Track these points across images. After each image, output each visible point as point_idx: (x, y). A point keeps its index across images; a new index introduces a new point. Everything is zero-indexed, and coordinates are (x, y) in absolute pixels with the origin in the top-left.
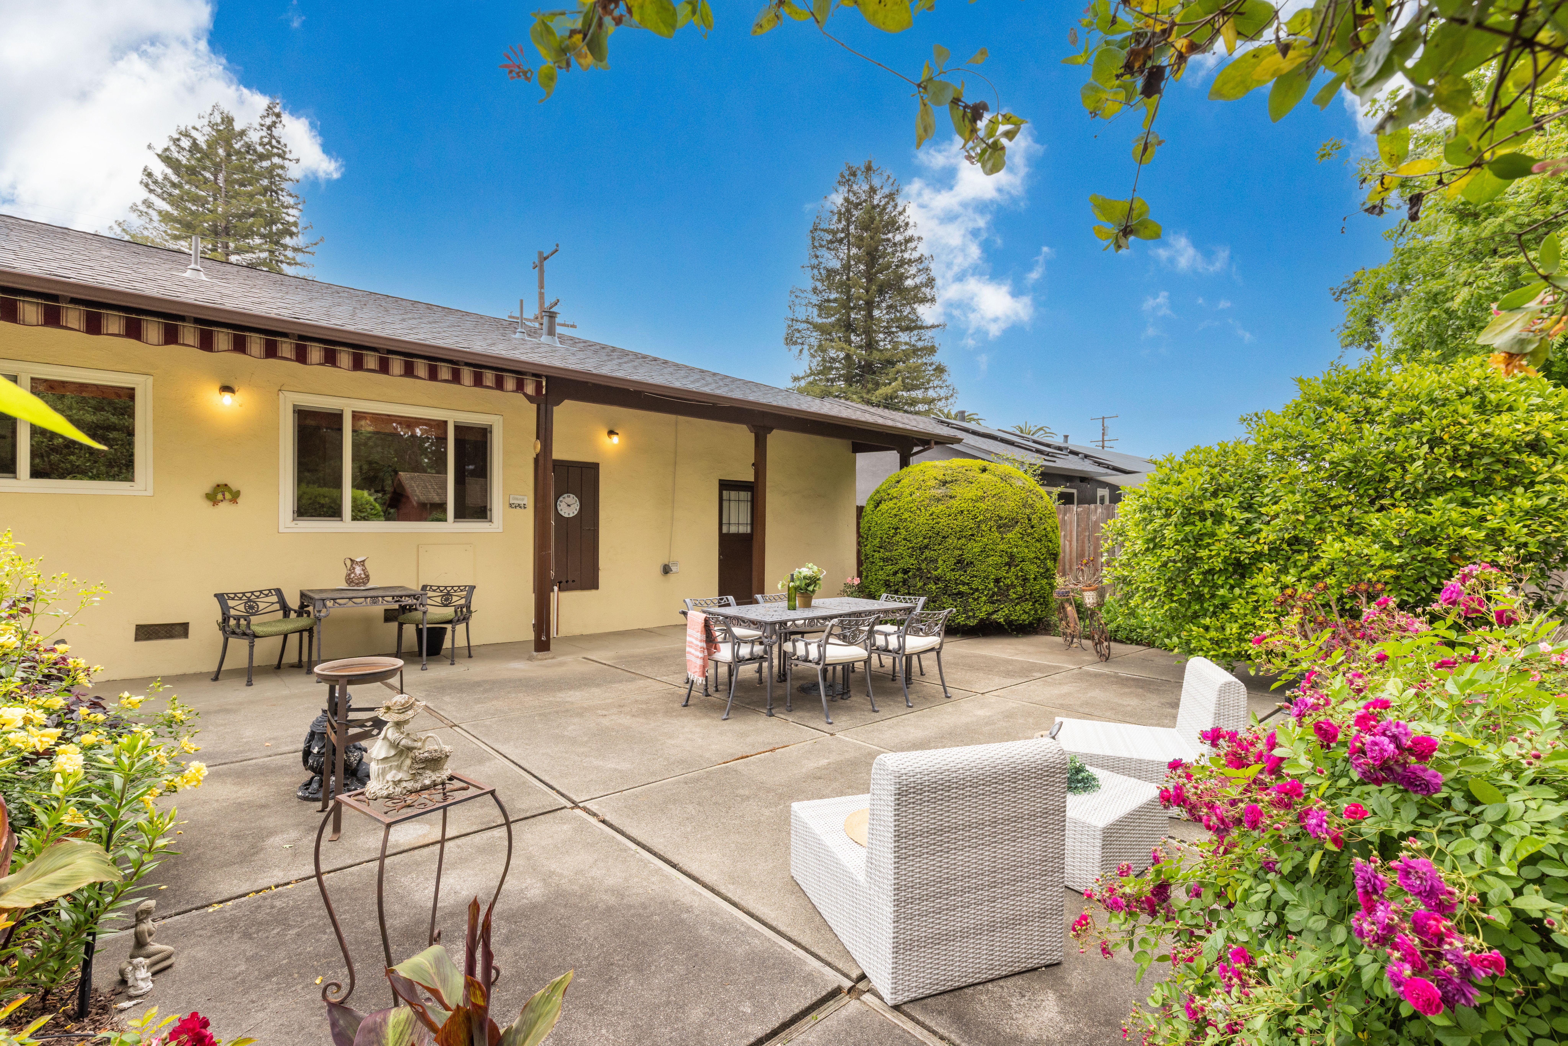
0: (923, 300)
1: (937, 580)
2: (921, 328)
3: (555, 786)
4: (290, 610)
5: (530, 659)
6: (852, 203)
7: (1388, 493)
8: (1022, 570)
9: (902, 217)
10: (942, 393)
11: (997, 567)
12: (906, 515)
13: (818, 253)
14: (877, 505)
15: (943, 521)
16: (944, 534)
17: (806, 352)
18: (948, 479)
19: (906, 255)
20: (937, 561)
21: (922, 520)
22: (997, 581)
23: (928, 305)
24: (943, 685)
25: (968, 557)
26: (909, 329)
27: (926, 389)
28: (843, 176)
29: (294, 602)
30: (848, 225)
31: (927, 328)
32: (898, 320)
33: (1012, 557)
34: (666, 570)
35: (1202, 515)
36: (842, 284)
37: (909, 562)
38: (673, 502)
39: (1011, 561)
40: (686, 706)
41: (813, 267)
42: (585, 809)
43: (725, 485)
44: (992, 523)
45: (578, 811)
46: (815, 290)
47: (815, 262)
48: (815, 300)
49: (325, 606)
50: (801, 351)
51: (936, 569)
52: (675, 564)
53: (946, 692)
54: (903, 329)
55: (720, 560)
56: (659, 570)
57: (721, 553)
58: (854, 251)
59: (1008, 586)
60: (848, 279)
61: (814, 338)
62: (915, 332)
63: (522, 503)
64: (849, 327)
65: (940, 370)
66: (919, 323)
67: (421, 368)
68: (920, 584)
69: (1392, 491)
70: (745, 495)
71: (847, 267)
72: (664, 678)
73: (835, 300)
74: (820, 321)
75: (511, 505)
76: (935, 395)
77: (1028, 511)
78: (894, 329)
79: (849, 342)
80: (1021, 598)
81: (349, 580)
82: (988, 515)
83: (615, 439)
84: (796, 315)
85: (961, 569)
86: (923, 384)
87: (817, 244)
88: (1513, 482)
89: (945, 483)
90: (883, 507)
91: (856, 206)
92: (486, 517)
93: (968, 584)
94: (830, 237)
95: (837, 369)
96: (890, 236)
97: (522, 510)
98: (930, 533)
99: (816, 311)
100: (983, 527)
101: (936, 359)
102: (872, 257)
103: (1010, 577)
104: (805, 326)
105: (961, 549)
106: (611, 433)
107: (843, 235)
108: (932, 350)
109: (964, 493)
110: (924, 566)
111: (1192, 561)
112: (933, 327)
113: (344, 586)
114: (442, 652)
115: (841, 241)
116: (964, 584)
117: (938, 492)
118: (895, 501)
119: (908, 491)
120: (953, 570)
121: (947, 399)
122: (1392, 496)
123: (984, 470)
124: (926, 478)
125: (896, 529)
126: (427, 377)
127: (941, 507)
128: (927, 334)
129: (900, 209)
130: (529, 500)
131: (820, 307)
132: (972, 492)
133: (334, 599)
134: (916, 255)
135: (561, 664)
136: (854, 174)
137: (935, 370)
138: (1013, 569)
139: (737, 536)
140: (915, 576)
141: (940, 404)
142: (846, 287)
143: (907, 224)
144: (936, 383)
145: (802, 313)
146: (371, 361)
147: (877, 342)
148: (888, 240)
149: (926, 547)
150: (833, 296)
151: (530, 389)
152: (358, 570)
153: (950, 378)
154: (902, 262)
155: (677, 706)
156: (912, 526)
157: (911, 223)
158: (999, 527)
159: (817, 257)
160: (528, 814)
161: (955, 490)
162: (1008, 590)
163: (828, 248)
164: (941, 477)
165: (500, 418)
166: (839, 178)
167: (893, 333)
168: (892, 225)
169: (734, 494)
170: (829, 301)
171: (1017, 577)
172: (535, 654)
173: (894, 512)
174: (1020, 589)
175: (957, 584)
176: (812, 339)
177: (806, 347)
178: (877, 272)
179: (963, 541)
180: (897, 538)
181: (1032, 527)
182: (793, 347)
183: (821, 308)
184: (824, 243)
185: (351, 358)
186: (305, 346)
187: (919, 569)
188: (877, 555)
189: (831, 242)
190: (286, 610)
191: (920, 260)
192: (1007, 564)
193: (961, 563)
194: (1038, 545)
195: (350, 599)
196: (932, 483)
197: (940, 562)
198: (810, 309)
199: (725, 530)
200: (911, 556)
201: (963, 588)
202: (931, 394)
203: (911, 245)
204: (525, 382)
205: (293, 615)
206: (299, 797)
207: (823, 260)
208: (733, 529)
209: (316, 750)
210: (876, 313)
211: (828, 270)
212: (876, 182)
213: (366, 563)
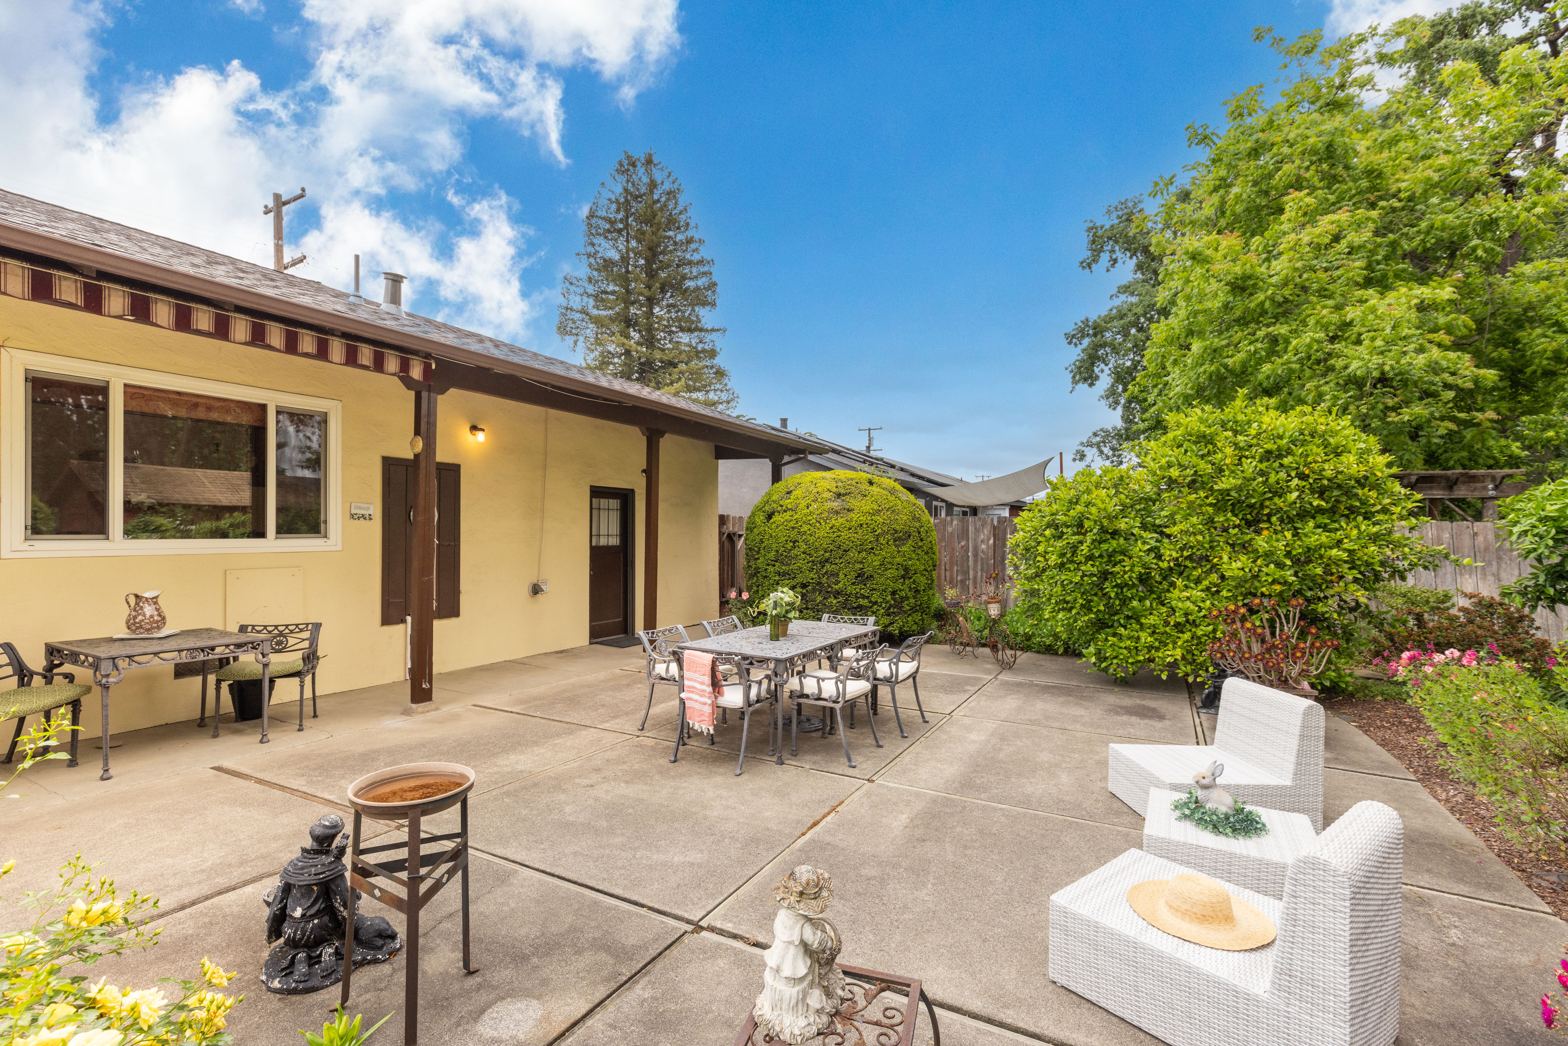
0: (704, 304)
1: (837, 594)
2: (701, 330)
3: (644, 902)
4: (32, 674)
5: (407, 712)
6: (631, 194)
7: (1265, 518)
8: (914, 581)
9: (683, 217)
10: (724, 396)
11: (895, 580)
12: (805, 528)
13: (595, 241)
14: (770, 517)
15: (844, 534)
16: (845, 547)
17: (581, 344)
18: (843, 491)
19: (688, 256)
20: (838, 574)
21: (822, 533)
22: (893, 593)
23: (708, 308)
24: (921, 710)
25: (868, 570)
26: (690, 330)
27: (707, 392)
28: (621, 165)
29: (36, 661)
30: (627, 218)
31: (707, 331)
32: (679, 320)
33: (906, 570)
34: (536, 590)
35: (1115, 534)
36: (620, 276)
37: (810, 576)
38: (543, 511)
39: (907, 574)
40: (675, 761)
41: (589, 255)
42: (712, 929)
43: (597, 492)
44: (889, 537)
45: (704, 934)
46: (590, 280)
47: (590, 249)
48: (591, 289)
49: (116, 667)
50: (576, 342)
51: (837, 583)
52: (545, 583)
53: (923, 717)
54: (682, 329)
55: (591, 576)
56: (526, 589)
57: (592, 568)
58: (633, 243)
59: (902, 598)
60: (628, 272)
61: (591, 330)
62: (696, 334)
63: (366, 513)
64: (628, 322)
65: (720, 374)
66: (699, 325)
67: (276, 335)
68: (819, 599)
69: (1269, 515)
70: (614, 503)
71: (625, 259)
72: (607, 725)
73: (613, 293)
74: (595, 312)
75: (352, 516)
76: (716, 398)
77: (917, 524)
78: (674, 329)
79: (628, 337)
80: (913, 609)
81: (132, 624)
82: (885, 529)
83: (481, 437)
84: (571, 304)
85: (861, 582)
86: (705, 386)
87: (594, 231)
88: (1352, 510)
89: (839, 495)
90: (776, 518)
91: (636, 198)
92: (318, 532)
93: (867, 597)
94: (608, 226)
95: (614, 364)
96: (671, 233)
97: (368, 522)
98: (832, 547)
99: (591, 302)
100: (881, 540)
101: (717, 361)
102: (652, 253)
103: (905, 590)
104: (578, 316)
105: (861, 562)
106: (474, 428)
107: (621, 226)
108: (712, 354)
109: (862, 506)
110: (824, 580)
111: (1105, 575)
112: (713, 330)
113: (124, 633)
114: (266, 712)
115: (619, 231)
116: (864, 597)
117: (836, 505)
118: (789, 513)
119: (803, 504)
120: (853, 584)
121: (728, 402)
122: (1269, 521)
123: (871, 483)
124: (820, 489)
125: (794, 542)
126: (283, 348)
127: (840, 520)
128: (709, 337)
129: (680, 208)
130: (376, 509)
131: (596, 297)
132: (867, 506)
133: (129, 657)
134: (696, 257)
135: (455, 717)
136: (634, 165)
137: (715, 373)
138: (907, 582)
139: (608, 548)
140: (814, 590)
141: (720, 407)
142: (624, 280)
143: (688, 224)
144: (718, 386)
145: (576, 302)
146: (203, 319)
147: (659, 341)
148: (669, 238)
149: (827, 561)
150: (611, 288)
151: (416, 372)
152: (149, 610)
153: (732, 383)
154: (683, 263)
155: (664, 762)
156: (812, 540)
157: (692, 224)
158: (895, 540)
159: (593, 245)
160: (653, 953)
161: (853, 503)
162: (902, 602)
163: (606, 237)
164: (835, 490)
165: (339, 405)
166: (617, 166)
167: (672, 332)
168: (672, 223)
169: (604, 502)
170: (606, 292)
171: (910, 589)
172: (414, 706)
173: (792, 524)
174: (912, 601)
175: (857, 598)
176: (588, 331)
177: (581, 339)
178: (659, 269)
179: (864, 554)
180: (795, 552)
181: (922, 540)
182: (567, 337)
183: (599, 298)
184: (601, 231)
185: (173, 311)
186: (99, 289)
187: (819, 583)
188: (771, 569)
189: (609, 231)
190: (23, 675)
191: (701, 262)
192: (903, 577)
193: (862, 577)
194: (926, 557)
195: (156, 654)
196: (827, 495)
197: (841, 576)
198: (585, 299)
199: (594, 544)
200: (810, 571)
201: (862, 602)
202: (712, 396)
203: (693, 246)
204: (411, 363)
205: (37, 681)
206: (276, 991)
207: (600, 249)
208: (603, 542)
209: (298, 913)
210: (656, 310)
211: (605, 260)
212: (658, 176)
213: (160, 600)
